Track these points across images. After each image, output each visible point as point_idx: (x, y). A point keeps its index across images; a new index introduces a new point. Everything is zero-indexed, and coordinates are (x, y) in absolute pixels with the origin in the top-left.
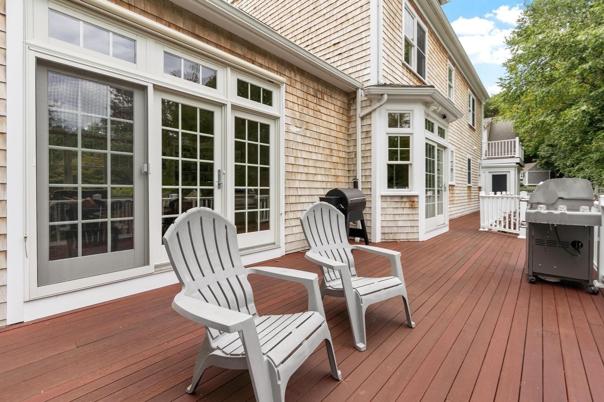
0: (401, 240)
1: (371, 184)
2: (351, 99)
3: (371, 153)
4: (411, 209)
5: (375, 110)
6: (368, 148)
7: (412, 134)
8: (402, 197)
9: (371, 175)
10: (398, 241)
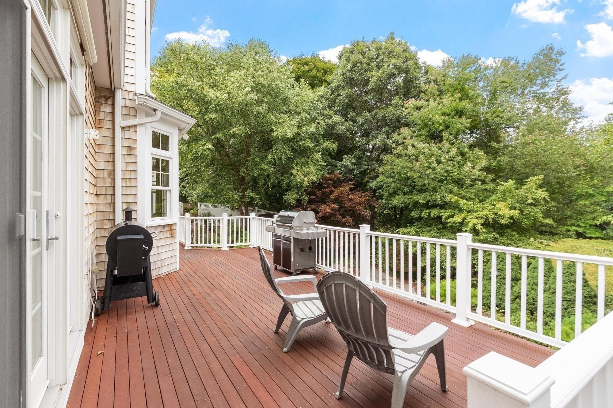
0: (164, 274)
1: (137, 214)
2: (102, 97)
3: (136, 174)
4: (170, 238)
5: (143, 124)
6: (131, 167)
7: (171, 158)
8: (164, 226)
9: (136, 203)
10: (161, 276)
